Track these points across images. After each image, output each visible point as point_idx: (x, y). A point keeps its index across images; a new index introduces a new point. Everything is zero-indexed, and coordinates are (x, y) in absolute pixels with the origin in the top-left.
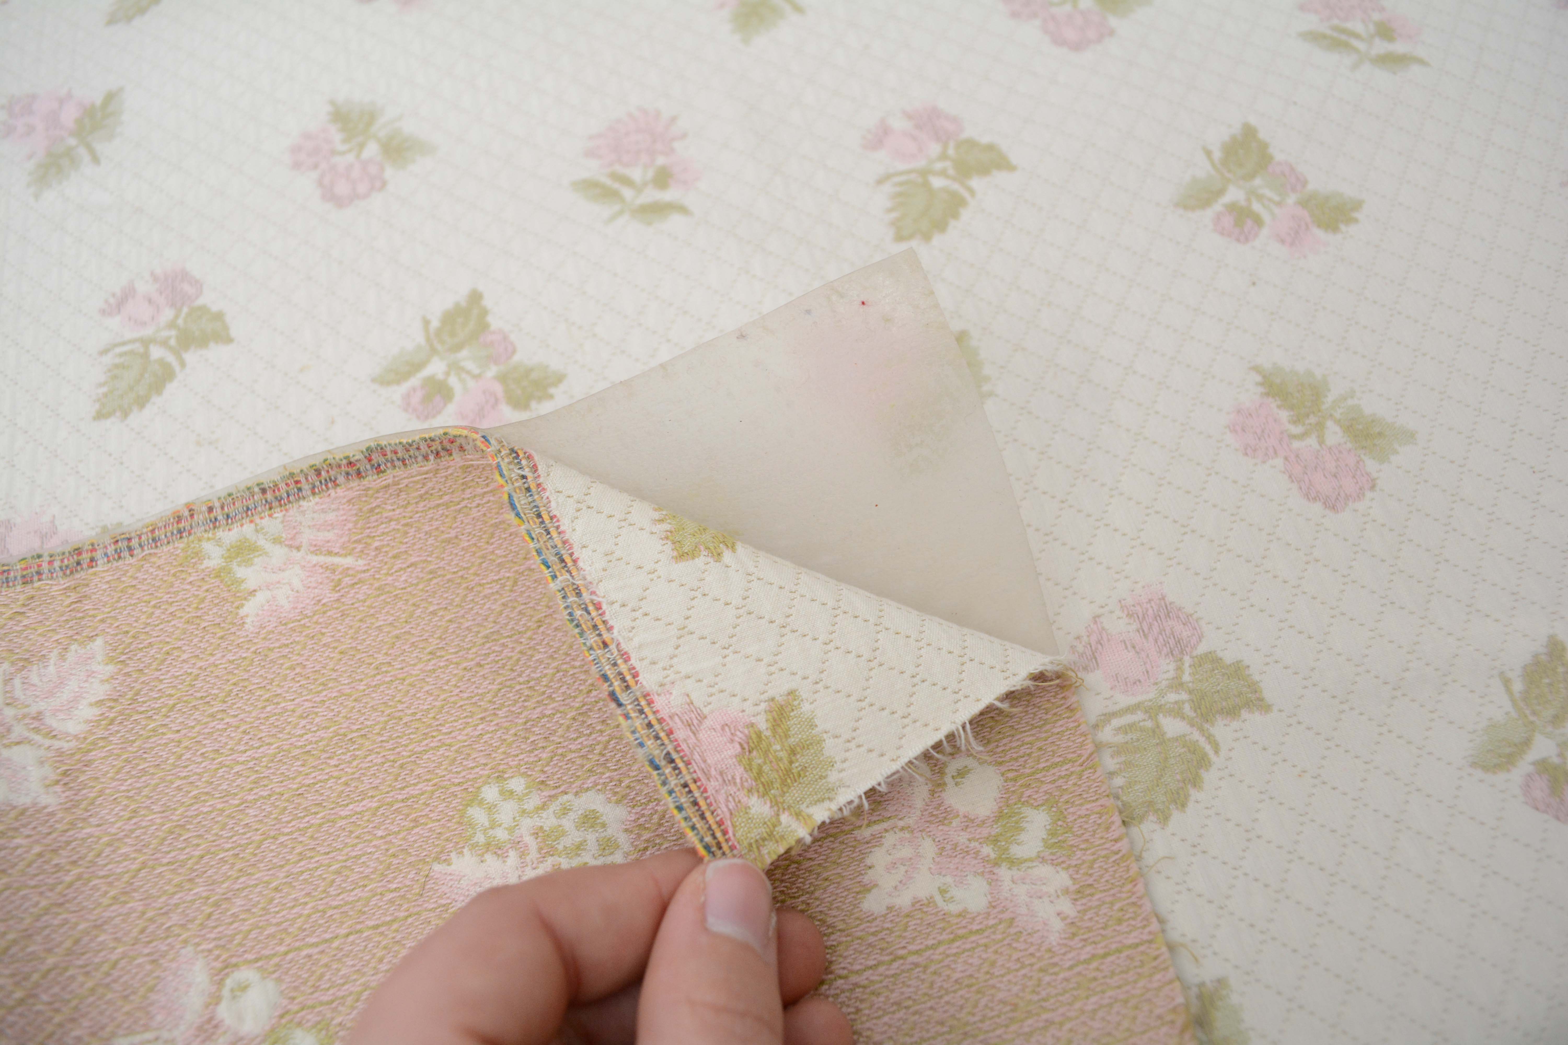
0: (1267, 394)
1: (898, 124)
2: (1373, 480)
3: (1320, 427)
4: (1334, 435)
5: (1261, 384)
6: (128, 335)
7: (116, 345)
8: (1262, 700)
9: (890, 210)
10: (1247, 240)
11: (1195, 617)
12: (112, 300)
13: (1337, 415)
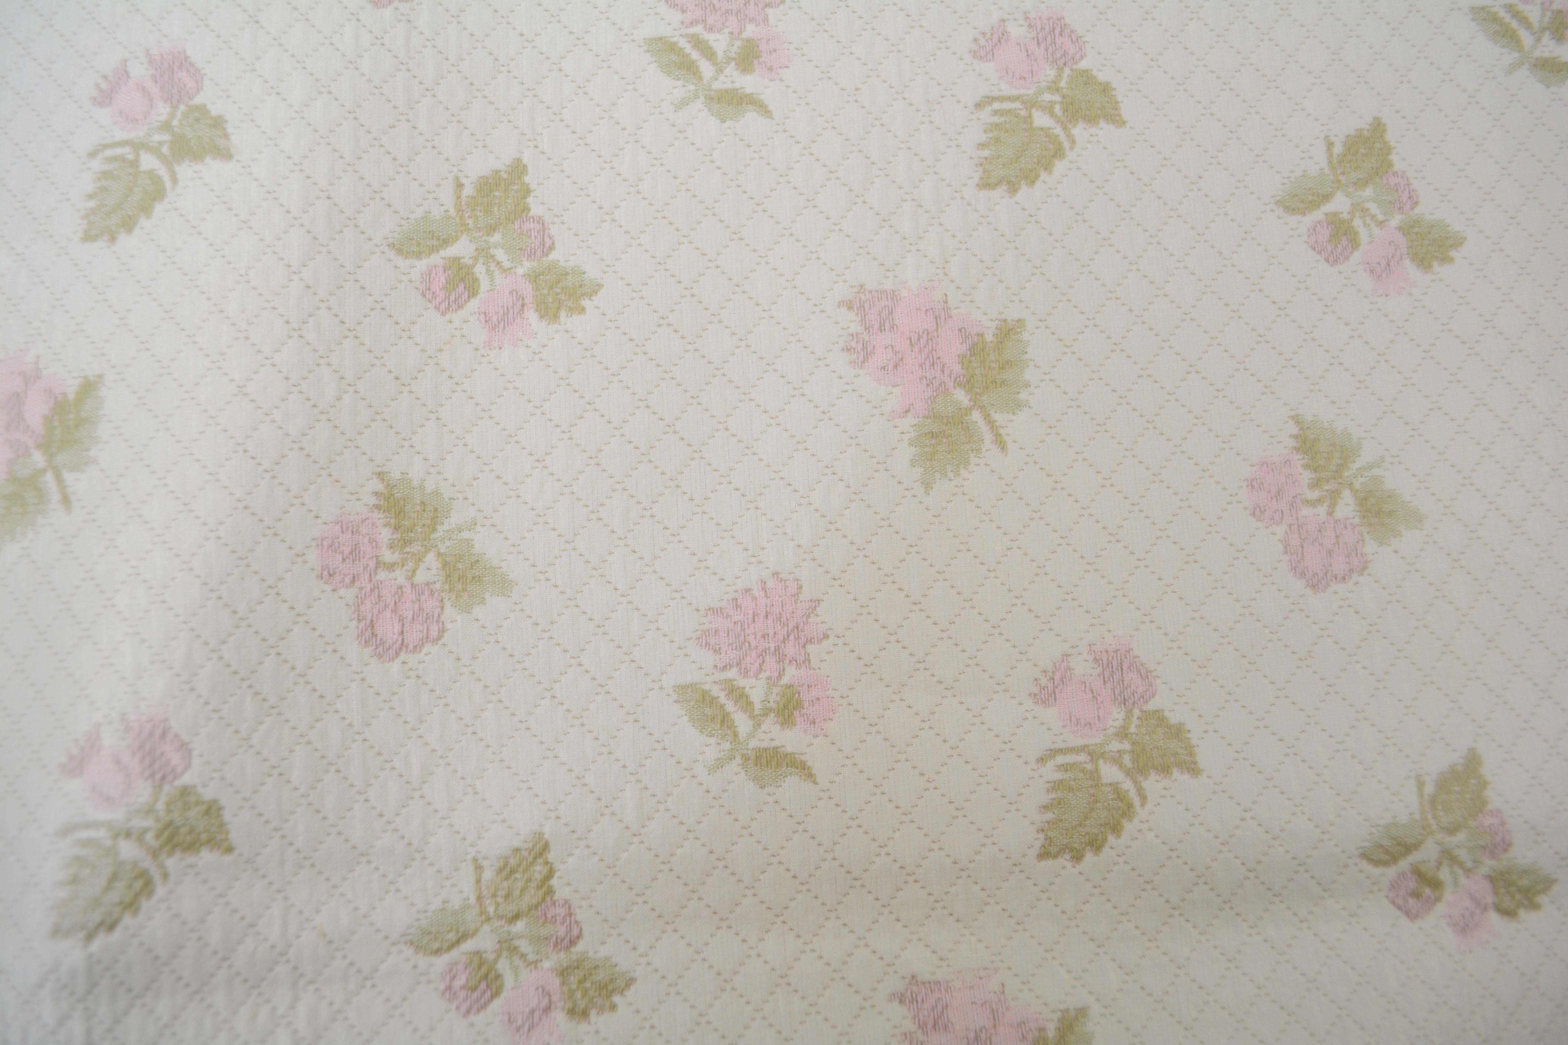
0: (1297, 449)
1: (1016, 31)
2: (1366, 562)
3: (1334, 495)
4: (1346, 507)
5: (1296, 437)
6: (120, 135)
7: (106, 146)
8: (1195, 763)
9: (982, 146)
10: (1336, 261)
11: (1154, 674)
12: (104, 85)
13: (1357, 486)
